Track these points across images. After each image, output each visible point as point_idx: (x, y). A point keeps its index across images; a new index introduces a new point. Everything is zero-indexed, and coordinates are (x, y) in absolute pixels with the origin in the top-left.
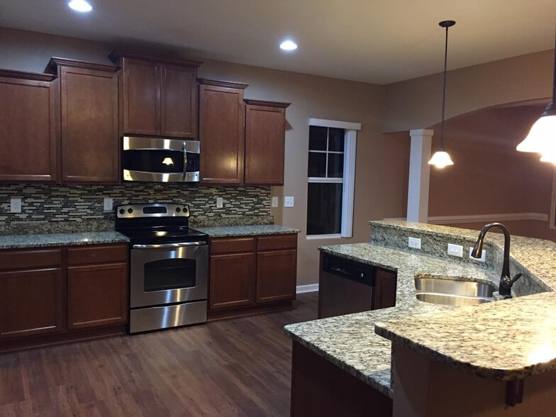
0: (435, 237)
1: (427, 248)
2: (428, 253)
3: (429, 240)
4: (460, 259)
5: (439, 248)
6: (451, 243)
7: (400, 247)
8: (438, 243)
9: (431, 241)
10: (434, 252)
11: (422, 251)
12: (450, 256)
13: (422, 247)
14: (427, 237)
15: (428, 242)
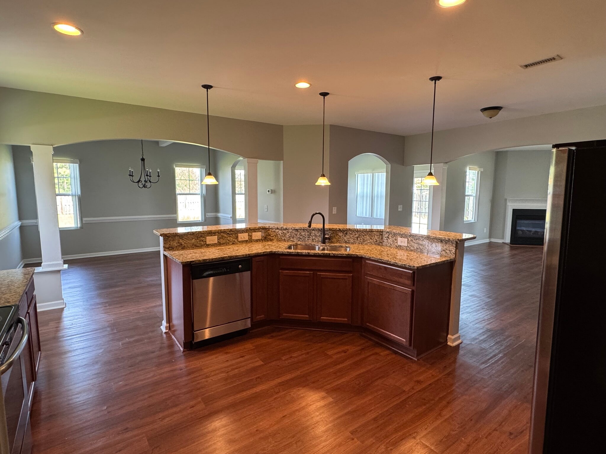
0: (228, 232)
1: (222, 241)
2: (223, 244)
3: (224, 235)
4: (246, 241)
5: (232, 239)
6: (240, 233)
7: (198, 247)
8: (231, 235)
9: (226, 236)
10: (228, 242)
11: (219, 244)
12: (240, 242)
13: (218, 242)
14: (222, 234)
15: (223, 236)
